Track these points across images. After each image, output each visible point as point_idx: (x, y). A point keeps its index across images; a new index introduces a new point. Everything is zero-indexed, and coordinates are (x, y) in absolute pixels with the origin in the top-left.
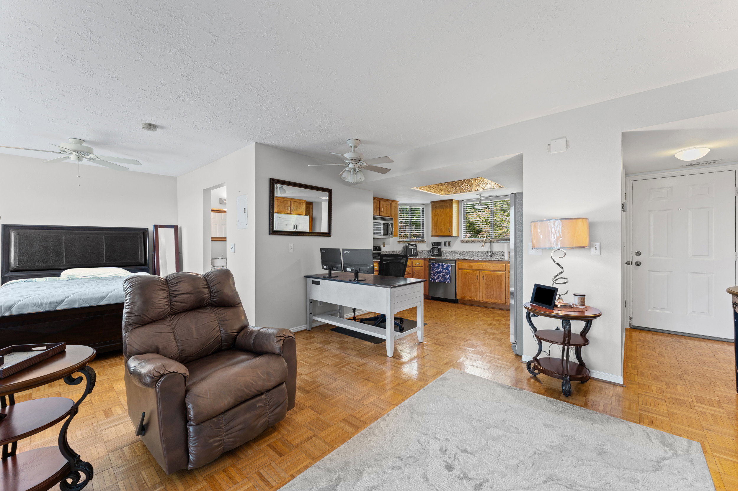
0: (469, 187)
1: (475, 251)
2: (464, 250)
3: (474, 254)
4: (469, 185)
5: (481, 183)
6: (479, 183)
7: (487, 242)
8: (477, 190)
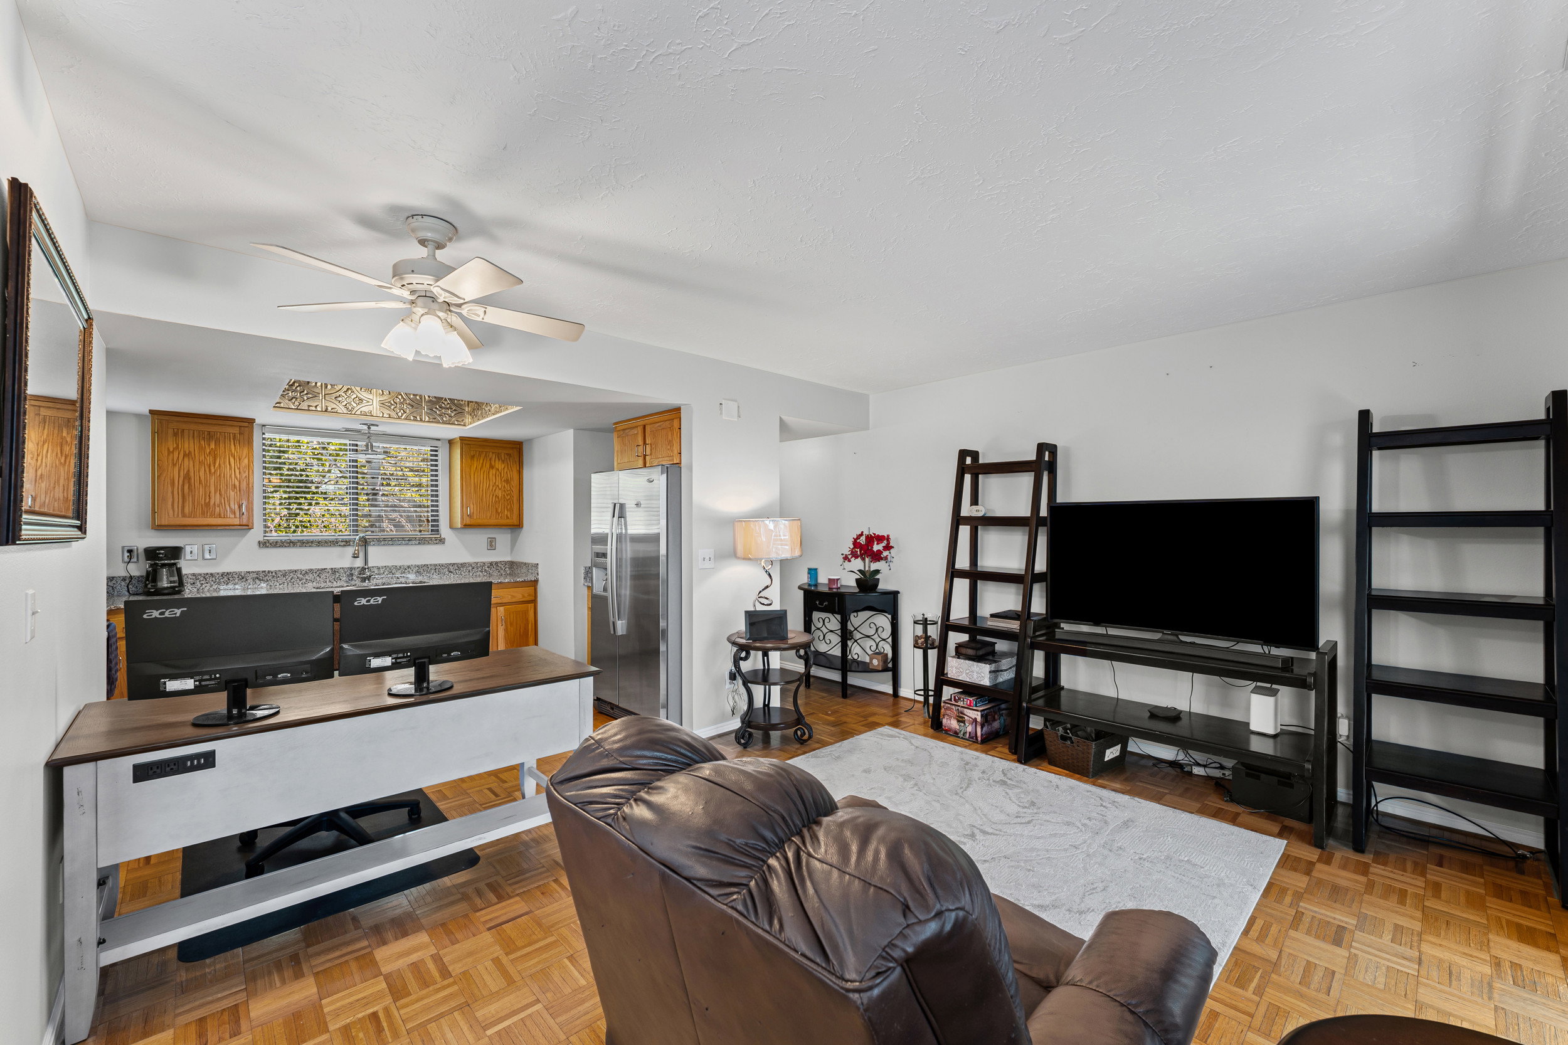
0: (305, 398)
1: (312, 570)
2: (272, 569)
3: (310, 577)
4: (305, 392)
5: (344, 395)
6: (338, 394)
7: (349, 545)
8: (329, 409)
